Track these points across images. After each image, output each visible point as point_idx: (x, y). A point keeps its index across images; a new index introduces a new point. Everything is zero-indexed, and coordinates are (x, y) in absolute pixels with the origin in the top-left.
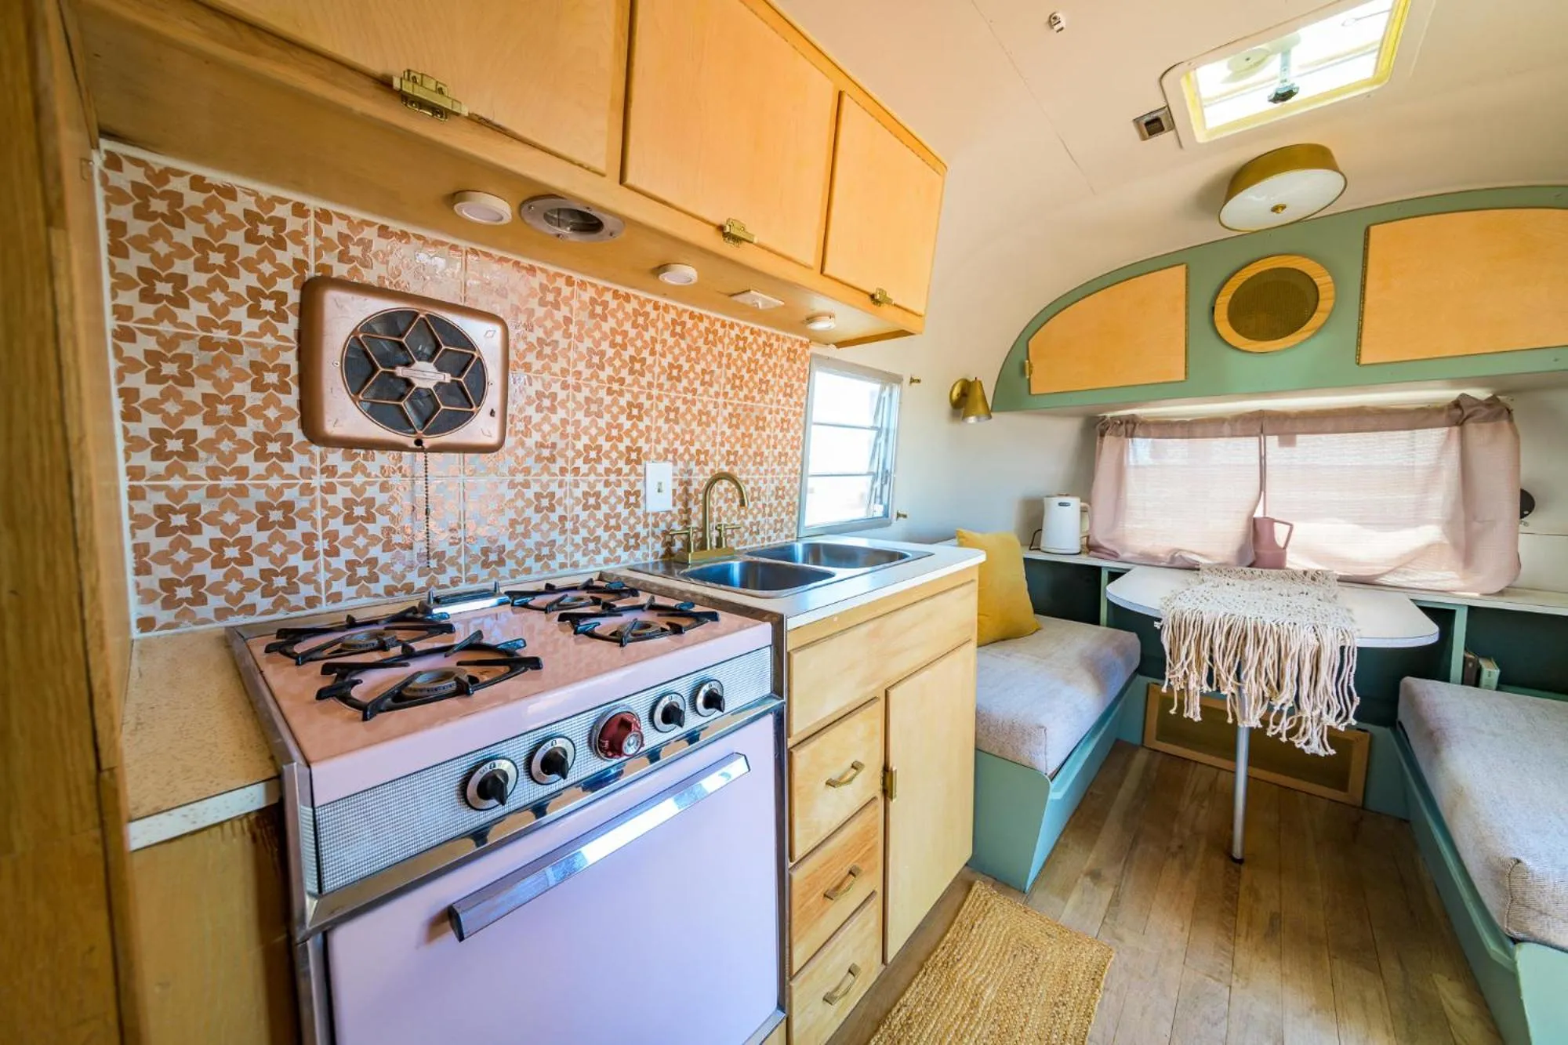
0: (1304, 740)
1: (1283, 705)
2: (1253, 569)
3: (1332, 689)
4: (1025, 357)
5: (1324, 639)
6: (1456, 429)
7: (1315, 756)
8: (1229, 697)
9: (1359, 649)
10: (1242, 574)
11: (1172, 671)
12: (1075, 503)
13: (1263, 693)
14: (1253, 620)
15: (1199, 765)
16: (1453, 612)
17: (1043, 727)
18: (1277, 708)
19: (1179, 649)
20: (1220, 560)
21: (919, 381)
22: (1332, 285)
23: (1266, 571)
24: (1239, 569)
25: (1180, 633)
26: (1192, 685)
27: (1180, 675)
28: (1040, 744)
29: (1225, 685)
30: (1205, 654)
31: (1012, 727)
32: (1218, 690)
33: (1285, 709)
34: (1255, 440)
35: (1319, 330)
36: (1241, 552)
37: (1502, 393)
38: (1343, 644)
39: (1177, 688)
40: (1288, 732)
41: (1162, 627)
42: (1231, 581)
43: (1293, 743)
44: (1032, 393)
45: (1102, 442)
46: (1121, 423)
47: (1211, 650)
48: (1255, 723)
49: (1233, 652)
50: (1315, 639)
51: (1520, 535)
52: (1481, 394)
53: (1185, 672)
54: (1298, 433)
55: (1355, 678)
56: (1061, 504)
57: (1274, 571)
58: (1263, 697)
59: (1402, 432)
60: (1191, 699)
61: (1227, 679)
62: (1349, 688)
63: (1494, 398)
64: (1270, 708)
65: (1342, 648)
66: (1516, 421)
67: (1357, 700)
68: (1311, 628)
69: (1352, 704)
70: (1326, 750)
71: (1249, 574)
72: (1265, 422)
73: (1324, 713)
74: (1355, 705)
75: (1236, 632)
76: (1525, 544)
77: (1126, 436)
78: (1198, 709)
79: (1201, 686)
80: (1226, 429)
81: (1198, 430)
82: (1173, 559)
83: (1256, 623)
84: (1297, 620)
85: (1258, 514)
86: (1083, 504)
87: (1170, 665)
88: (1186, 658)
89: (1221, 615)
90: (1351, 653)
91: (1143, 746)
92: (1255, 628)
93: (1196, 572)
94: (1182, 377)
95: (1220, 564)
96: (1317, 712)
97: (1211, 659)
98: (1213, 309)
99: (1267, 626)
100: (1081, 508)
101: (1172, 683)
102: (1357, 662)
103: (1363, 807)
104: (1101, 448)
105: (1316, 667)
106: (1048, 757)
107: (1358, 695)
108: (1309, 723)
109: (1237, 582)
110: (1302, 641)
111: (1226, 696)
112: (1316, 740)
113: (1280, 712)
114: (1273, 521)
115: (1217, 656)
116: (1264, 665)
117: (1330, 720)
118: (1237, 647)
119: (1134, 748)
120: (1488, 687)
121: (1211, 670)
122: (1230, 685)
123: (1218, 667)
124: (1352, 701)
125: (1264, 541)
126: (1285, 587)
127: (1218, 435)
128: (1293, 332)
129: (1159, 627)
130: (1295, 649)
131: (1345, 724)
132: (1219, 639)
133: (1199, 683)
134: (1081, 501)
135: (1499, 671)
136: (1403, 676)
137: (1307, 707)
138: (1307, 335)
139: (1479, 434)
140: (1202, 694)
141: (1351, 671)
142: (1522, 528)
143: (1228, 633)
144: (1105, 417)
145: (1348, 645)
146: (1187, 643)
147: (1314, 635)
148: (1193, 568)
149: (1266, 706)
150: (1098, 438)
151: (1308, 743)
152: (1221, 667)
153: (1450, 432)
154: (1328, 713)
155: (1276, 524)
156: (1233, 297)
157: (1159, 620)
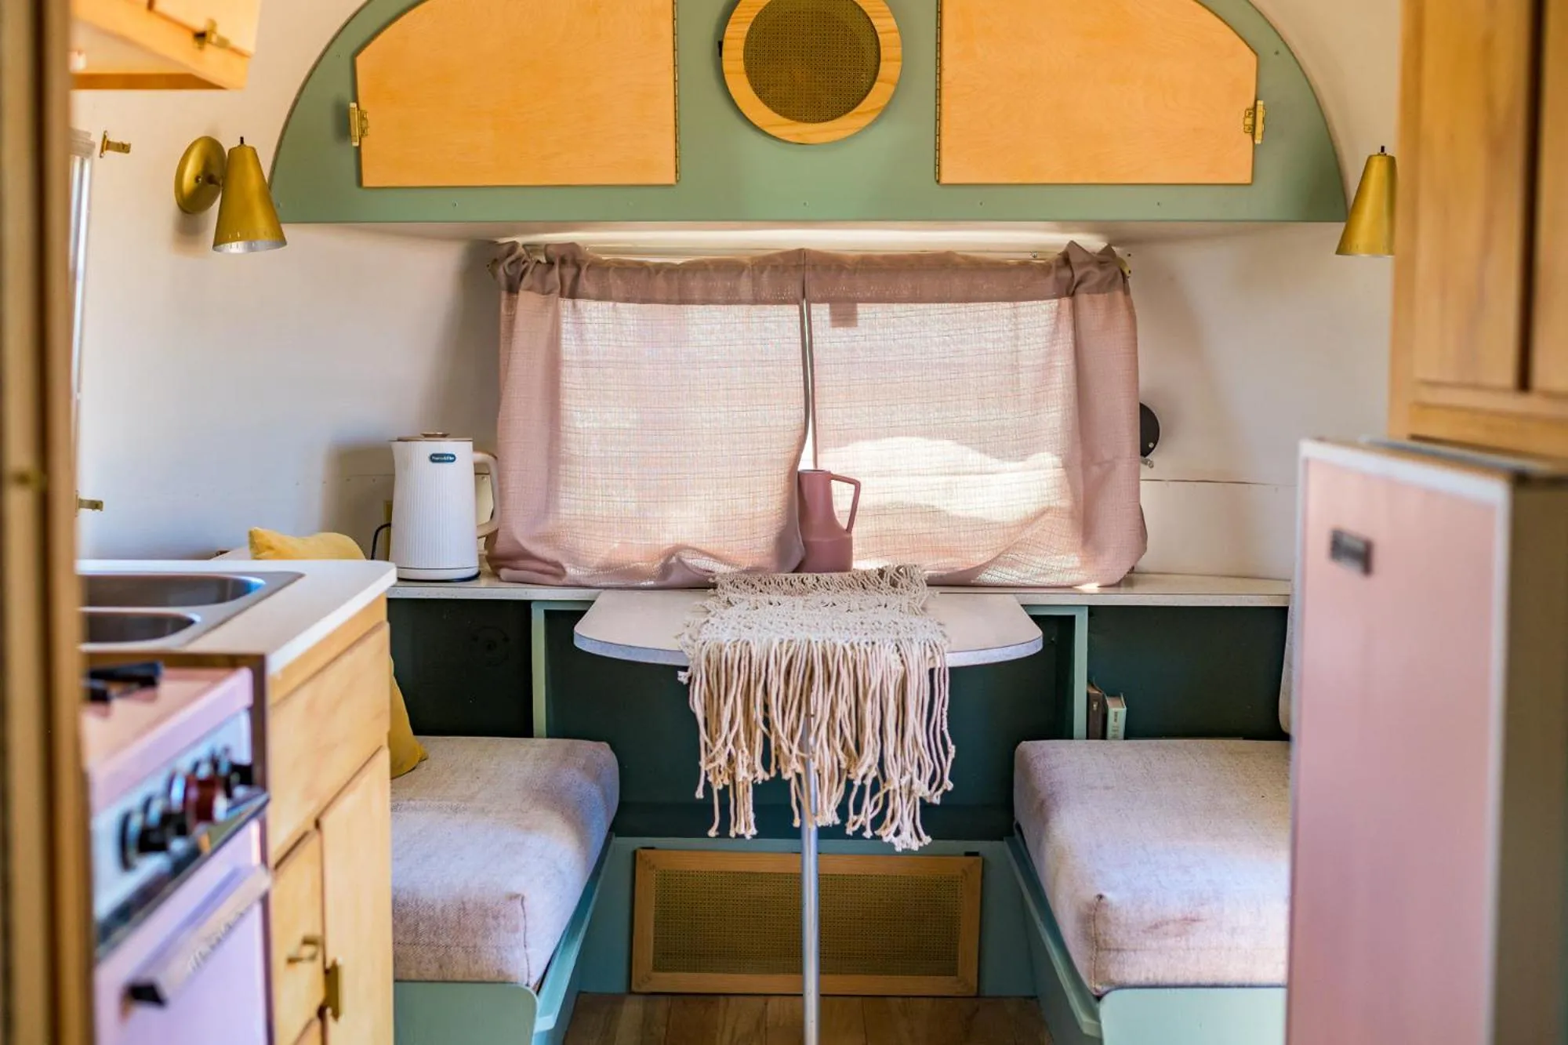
0: (893, 828)
1: (864, 777)
2: (803, 575)
3: (922, 739)
4: (348, 95)
5: (910, 659)
6: (1066, 302)
7: (907, 852)
8: (794, 783)
9: (952, 669)
10: (786, 587)
11: (710, 756)
12: (463, 450)
13: (839, 763)
14: (820, 646)
15: (733, 1000)
16: (1072, 618)
17: (516, 896)
18: (857, 783)
19: (718, 715)
20: (747, 564)
21: (124, 148)
22: (897, 35)
23: (824, 577)
24: (783, 575)
25: (718, 683)
26: (742, 773)
27: (722, 761)
28: (515, 930)
29: (788, 762)
30: (758, 714)
31: (463, 909)
32: (779, 772)
33: (868, 782)
34: (793, 310)
35: (884, 112)
36: (782, 543)
37: (1120, 242)
38: (932, 666)
39: (717, 787)
40: (873, 821)
41: (690, 679)
42: (774, 598)
43: (880, 838)
44: (366, 183)
45: (511, 306)
46: (550, 263)
47: (766, 707)
48: (830, 818)
49: (796, 703)
50: (899, 661)
51: (1141, 482)
52: (1093, 243)
53: (730, 754)
54: (861, 301)
55: (948, 717)
56: (436, 458)
57: (836, 576)
58: (839, 769)
59: (1002, 305)
60: (740, 802)
61: (791, 751)
62: (942, 733)
63: (1108, 251)
64: (850, 784)
65: (932, 671)
66: (1134, 295)
67: (952, 749)
68: (893, 646)
69: (947, 758)
70: (920, 839)
71: (797, 584)
72: (809, 275)
73: (916, 779)
74: (952, 756)
75: (799, 666)
76: (1149, 495)
77: (562, 295)
78: (752, 816)
79: (755, 772)
80: (745, 285)
81: (696, 284)
82: (666, 569)
83: (824, 648)
84: (875, 638)
85: (806, 464)
86: (480, 456)
87: (706, 744)
88: (731, 729)
89: (776, 644)
90: (942, 677)
91: (631, 993)
92: (824, 657)
93: (711, 591)
94: (672, 181)
95: (747, 571)
96: (907, 778)
97: (767, 722)
98: (720, 44)
99: (839, 652)
100: (477, 465)
101: (710, 779)
102: (950, 693)
103: (978, 996)
104: (512, 322)
105: (902, 708)
106: (529, 951)
107: (953, 743)
108: (898, 798)
109: (783, 598)
110: (883, 667)
111: (790, 780)
112: (908, 827)
113: (862, 788)
114: (830, 477)
115: (775, 713)
116: (838, 715)
117: (921, 788)
118: (801, 695)
119: (615, 1001)
120: (1115, 738)
121: (766, 740)
122: (794, 759)
123: (777, 733)
124: (946, 753)
125: (817, 518)
126: (856, 598)
127: (731, 299)
128: (847, 111)
129: (685, 681)
130: (875, 683)
131: (941, 791)
132: (776, 684)
133: (751, 768)
134: (476, 449)
135: (1125, 709)
136: (1018, 742)
137: (893, 773)
138: (864, 121)
139: (1093, 308)
140: (755, 786)
141: (943, 706)
142: (1145, 472)
143: (788, 672)
144: (514, 245)
145: (939, 665)
146: (730, 700)
147: (898, 656)
148: (703, 584)
149: (843, 786)
150: (504, 295)
151: (897, 833)
152: (780, 731)
153: (1059, 306)
154: (919, 778)
155: (834, 483)
156: (751, 29)
157: (685, 669)
